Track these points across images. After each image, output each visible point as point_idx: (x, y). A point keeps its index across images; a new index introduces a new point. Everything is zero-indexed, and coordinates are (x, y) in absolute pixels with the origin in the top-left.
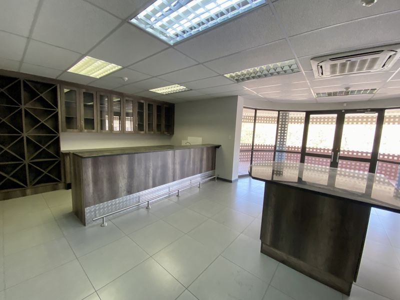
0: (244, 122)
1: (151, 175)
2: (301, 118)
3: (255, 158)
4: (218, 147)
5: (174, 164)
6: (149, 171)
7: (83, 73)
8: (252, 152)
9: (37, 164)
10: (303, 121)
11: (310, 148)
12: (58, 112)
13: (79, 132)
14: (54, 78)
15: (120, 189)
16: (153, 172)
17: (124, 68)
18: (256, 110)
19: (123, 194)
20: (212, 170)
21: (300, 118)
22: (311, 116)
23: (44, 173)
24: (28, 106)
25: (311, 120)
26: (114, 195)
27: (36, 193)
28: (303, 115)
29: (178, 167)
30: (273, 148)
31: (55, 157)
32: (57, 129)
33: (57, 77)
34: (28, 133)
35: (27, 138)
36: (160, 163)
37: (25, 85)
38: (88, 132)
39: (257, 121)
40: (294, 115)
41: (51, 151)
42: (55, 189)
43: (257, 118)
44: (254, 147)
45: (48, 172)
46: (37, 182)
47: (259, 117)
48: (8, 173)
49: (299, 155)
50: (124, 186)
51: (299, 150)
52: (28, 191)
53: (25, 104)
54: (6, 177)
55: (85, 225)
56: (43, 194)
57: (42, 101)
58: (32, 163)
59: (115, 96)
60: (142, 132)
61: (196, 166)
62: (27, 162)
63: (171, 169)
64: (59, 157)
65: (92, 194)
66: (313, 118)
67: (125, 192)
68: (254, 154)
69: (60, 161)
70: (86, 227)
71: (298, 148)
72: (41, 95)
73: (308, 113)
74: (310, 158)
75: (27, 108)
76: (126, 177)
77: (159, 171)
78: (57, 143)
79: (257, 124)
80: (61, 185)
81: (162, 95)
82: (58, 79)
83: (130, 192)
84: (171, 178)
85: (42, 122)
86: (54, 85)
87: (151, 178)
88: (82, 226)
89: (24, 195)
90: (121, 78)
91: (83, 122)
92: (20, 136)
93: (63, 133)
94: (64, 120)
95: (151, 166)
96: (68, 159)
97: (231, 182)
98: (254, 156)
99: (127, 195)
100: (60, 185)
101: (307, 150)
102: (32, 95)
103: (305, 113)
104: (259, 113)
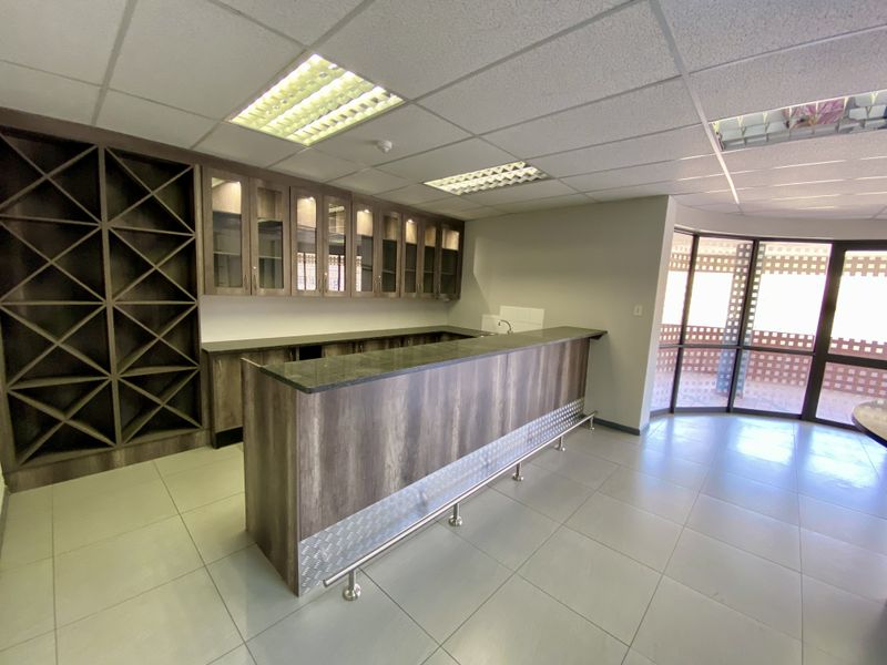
0: (673, 269)
1: (456, 424)
2: (819, 258)
3: (687, 365)
4: (598, 336)
5: (505, 387)
6: (452, 413)
7: (271, 127)
8: (680, 351)
9: (140, 381)
10: (823, 267)
11: (841, 341)
12: (194, 242)
13: (247, 295)
14: (187, 147)
15: (387, 471)
16: (461, 415)
17: (407, 102)
18: (696, 236)
19: (392, 486)
20: (579, 397)
21: (815, 259)
22: (849, 255)
23: (158, 405)
24: (118, 222)
25: (847, 266)
26: (372, 492)
27: (138, 459)
28: (825, 251)
29: (512, 394)
30: (734, 338)
31: (187, 363)
32: (192, 287)
33: (195, 146)
34: (118, 297)
35: (116, 312)
36: (476, 388)
37: (112, 166)
38: (268, 295)
39: (697, 267)
40: (789, 250)
41: (176, 347)
42: (185, 446)
43: (698, 259)
44: (687, 337)
45: (168, 404)
46: (142, 429)
47: (702, 257)
48: (65, 410)
49: (808, 360)
50: (397, 463)
51: (809, 345)
52: (119, 456)
53: (110, 218)
54: (57, 421)
55: (295, 591)
56: (155, 460)
57: (154, 210)
58: (129, 379)
59: (333, 199)
60: (392, 295)
61: (548, 391)
62: (114, 377)
63: (498, 401)
64: (198, 362)
65: (317, 495)
66: (855, 260)
67: (398, 479)
68: (685, 353)
69: (198, 375)
70: (302, 599)
71: (805, 340)
72: (153, 193)
73: (840, 248)
74: (841, 368)
75: (116, 229)
76: (402, 435)
77: (474, 408)
78: (192, 325)
79: (697, 275)
80: (201, 435)
81: (450, 195)
82: (195, 149)
83: (408, 478)
84: (496, 427)
85: (156, 267)
86: (187, 166)
87: (456, 432)
88: (287, 593)
89: (107, 465)
90: (375, 143)
91: (256, 268)
92: (98, 307)
93: (207, 297)
94: (210, 261)
95: (458, 396)
96: (220, 368)
97: (636, 432)
98: (684, 361)
99: (401, 488)
100: (198, 434)
101: (833, 345)
102: (130, 191)
103: (829, 247)
104: (706, 246)
